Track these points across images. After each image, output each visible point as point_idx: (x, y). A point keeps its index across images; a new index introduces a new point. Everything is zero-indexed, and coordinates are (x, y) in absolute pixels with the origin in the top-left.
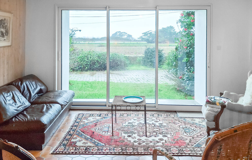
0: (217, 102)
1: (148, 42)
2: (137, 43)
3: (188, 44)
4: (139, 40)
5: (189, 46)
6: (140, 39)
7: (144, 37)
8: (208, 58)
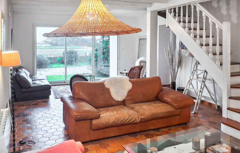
0: (124, 73)
1: (52, 45)
2: (41, 46)
3: (104, 47)
4: (42, 43)
5: (105, 48)
6: (44, 43)
7: (48, 40)
8: (118, 54)
